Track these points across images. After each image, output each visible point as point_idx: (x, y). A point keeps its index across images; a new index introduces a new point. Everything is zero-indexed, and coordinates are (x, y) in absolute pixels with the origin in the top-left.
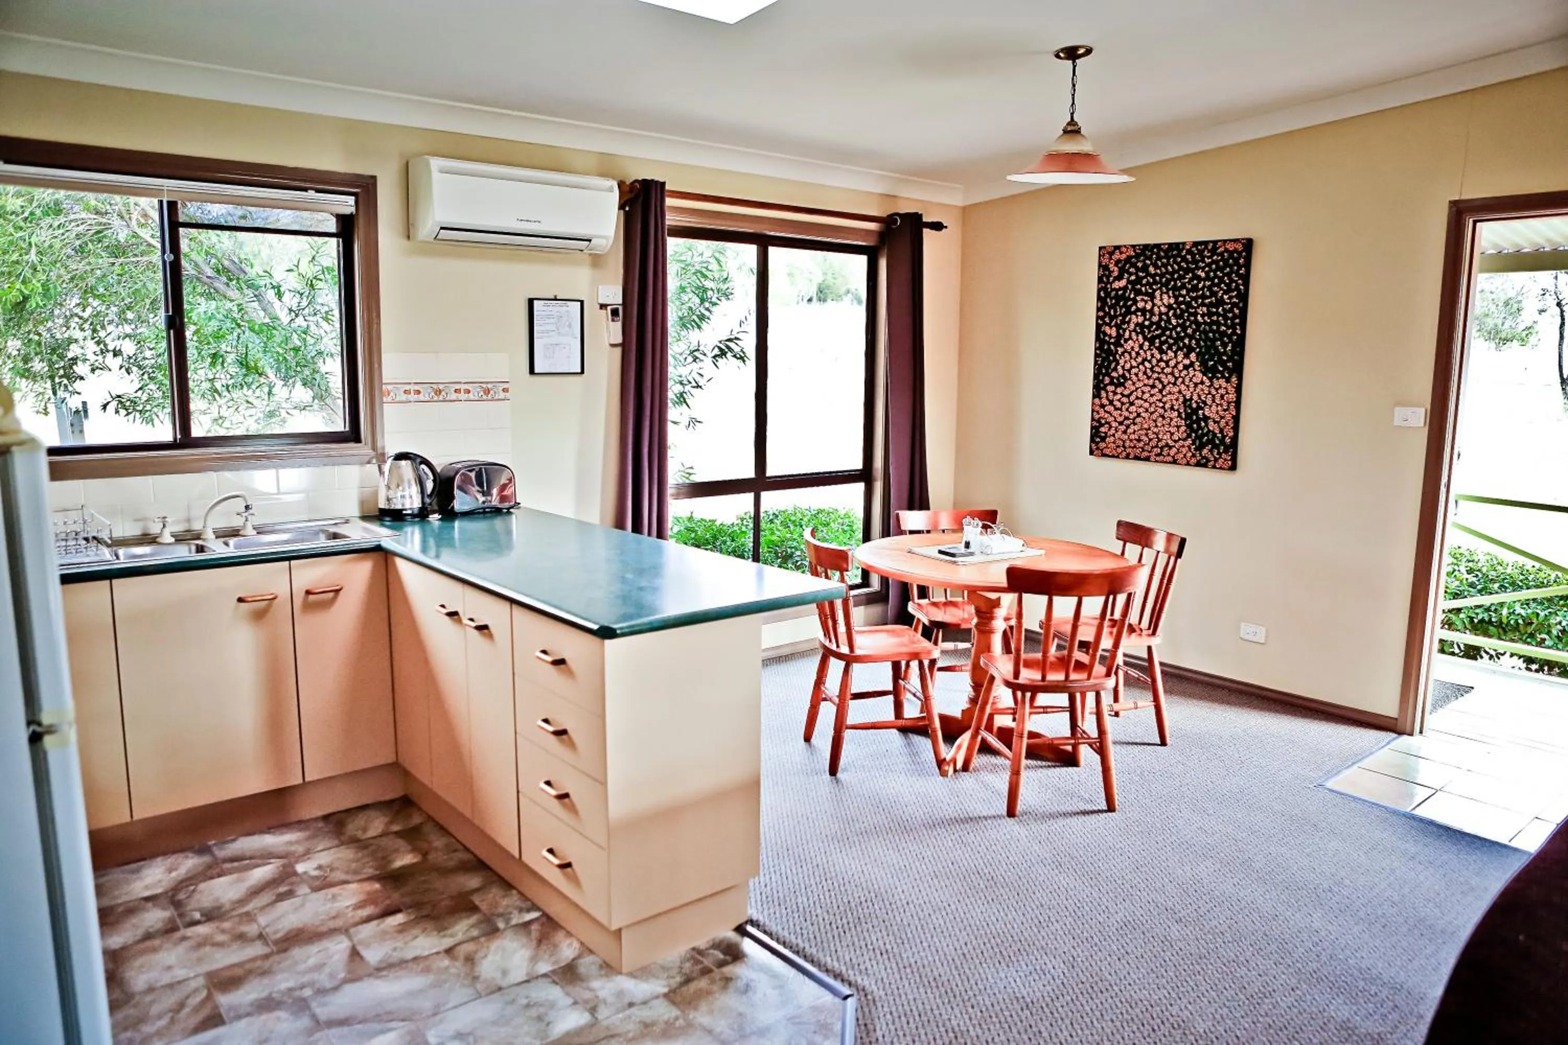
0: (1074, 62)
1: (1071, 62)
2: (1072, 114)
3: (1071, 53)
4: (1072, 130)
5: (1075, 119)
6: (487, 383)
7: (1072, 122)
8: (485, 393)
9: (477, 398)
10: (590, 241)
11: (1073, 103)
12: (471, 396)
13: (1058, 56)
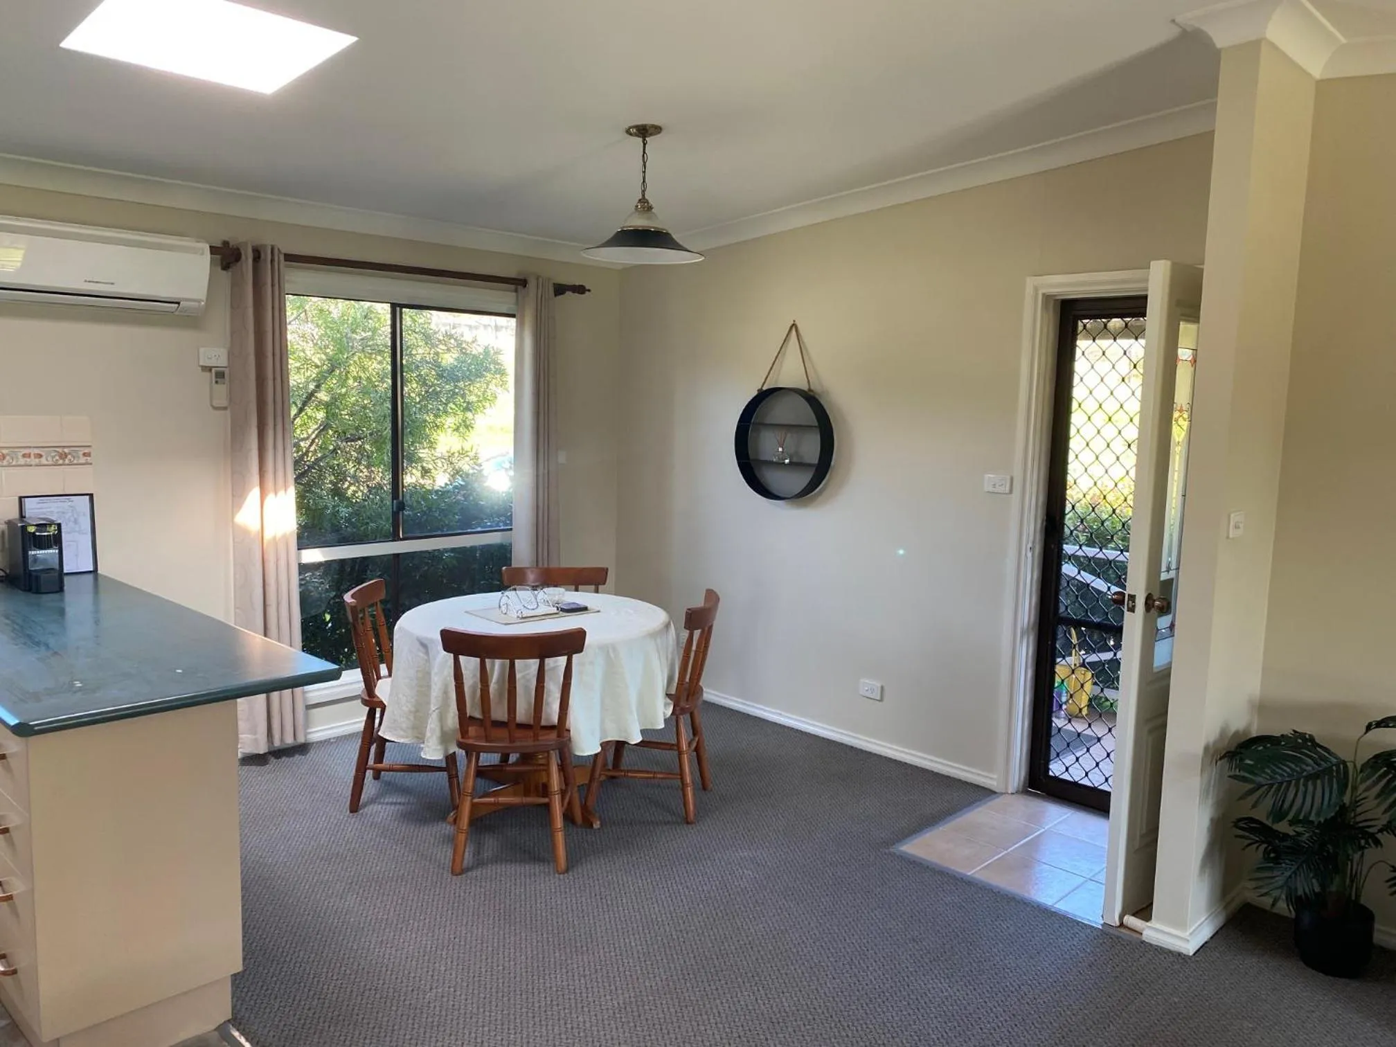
0: (644, 140)
1: (641, 139)
2: (643, 192)
3: (644, 132)
4: (645, 206)
5: (646, 197)
6: (64, 447)
7: (643, 200)
8: (61, 458)
9: (50, 463)
10: (179, 303)
11: (644, 181)
12: (43, 461)
13: (628, 132)
